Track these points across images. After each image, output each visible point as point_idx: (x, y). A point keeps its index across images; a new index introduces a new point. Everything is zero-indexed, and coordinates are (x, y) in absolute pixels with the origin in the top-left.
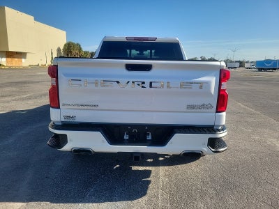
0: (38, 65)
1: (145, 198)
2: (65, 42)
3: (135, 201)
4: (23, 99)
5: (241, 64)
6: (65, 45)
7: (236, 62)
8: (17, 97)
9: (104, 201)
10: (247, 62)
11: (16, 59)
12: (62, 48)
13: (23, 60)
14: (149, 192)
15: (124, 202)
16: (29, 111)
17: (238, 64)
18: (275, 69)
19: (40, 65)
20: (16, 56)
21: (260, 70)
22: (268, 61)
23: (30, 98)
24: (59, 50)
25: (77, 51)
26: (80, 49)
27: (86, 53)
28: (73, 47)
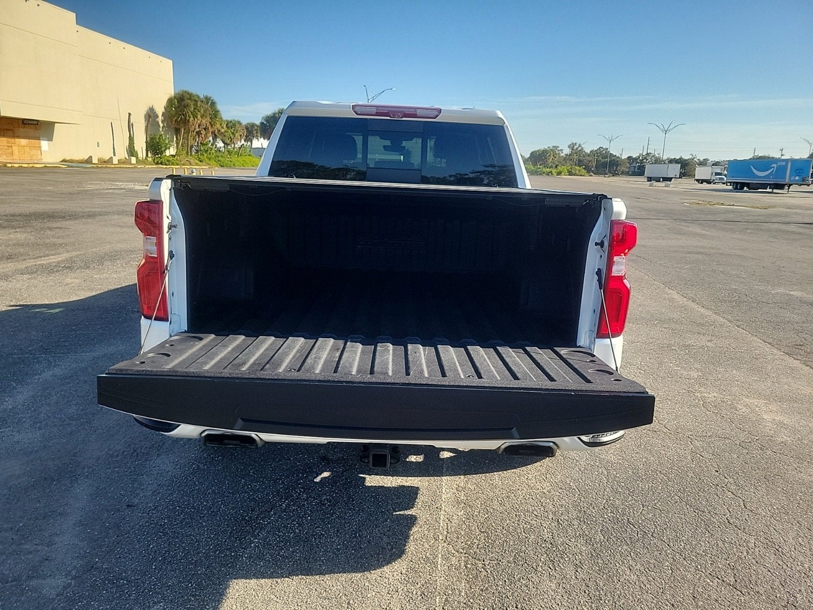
0: (89, 161)
1: (400, 566)
2: (171, 92)
3: (374, 575)
4: (50, 270)
5: (686, 168)
6: (170, 101)
7: (671, 161)
8: (31, 263)
9: (290, 574)
10: (703, 163)
11: (23, 142)
12: (160, 110)
13: (44, 144)
14: (411, 547)
15: (343, 577)
16: (70, 308)
17: (675, 169)
18: (780, 186)
19: (95, 161)
20: (21, 130)
21: (739, 187)
22: (763, 162)
23: (69, 266)
24: (151, 116)
25: (205, 121)
26: (215, 114)
27: (231, 125)
28: (194, 109)
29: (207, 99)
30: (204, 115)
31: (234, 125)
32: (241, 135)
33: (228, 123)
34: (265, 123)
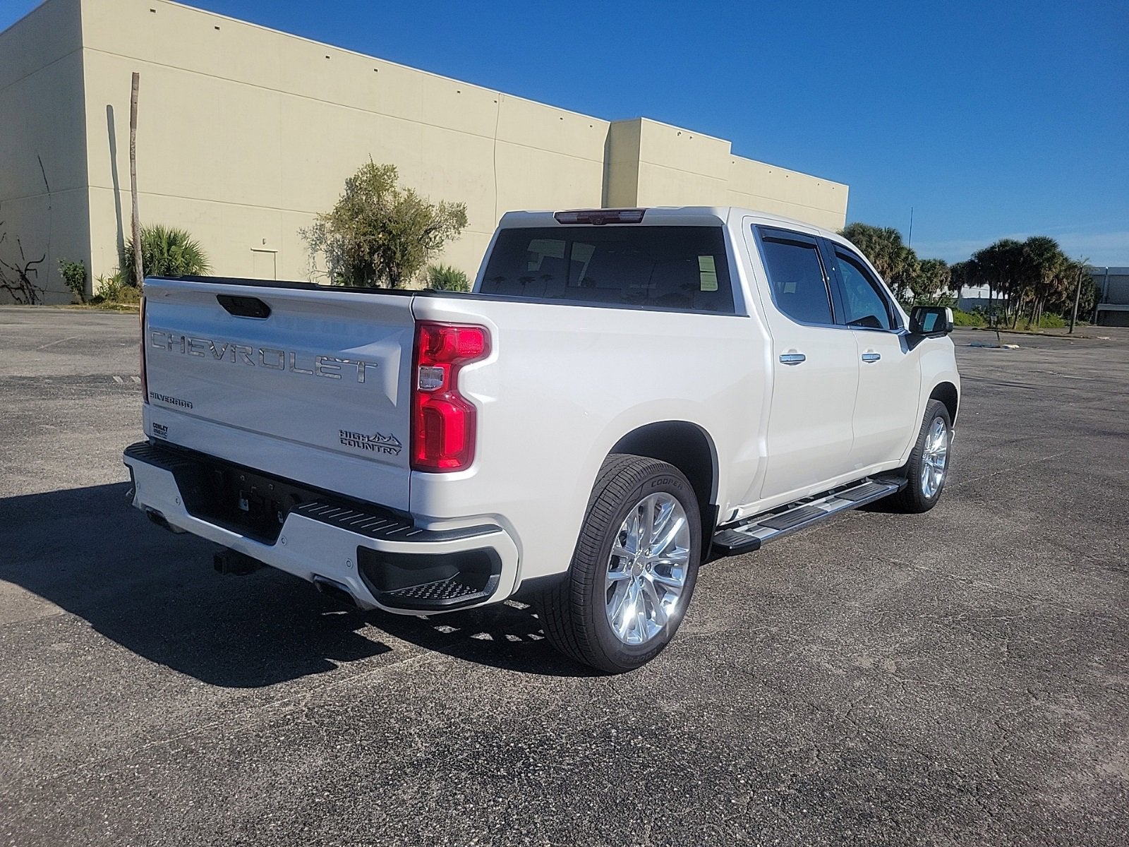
27: (928, 267)
28: (867, 246)
29: (890, 232)
30: (879, 255)
31: (933, 266)
32: (941, 281)
33: (924, 263)
34: (976, 261)
